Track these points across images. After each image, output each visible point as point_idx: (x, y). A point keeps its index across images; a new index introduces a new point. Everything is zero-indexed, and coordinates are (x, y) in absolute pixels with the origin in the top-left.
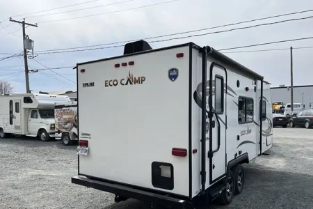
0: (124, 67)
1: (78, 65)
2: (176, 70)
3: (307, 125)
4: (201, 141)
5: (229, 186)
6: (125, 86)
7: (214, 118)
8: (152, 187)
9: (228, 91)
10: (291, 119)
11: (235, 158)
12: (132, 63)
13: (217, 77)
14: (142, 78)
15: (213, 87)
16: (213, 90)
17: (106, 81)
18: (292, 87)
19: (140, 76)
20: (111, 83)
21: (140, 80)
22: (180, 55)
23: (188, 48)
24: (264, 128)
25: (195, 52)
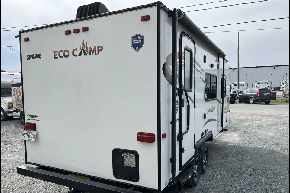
0: (77, 35)
1: (21, 32)
2: (141, 36)
3: (251, 101)
4: (171, 123)
5: (196, 167)
6: (77, 57)
7: (184, 97)
8: (114, 178)
9: (196, 66)
10: (238, 96)
11: (202, 137)
12: (86, 29)
13: (186, 49)
14: (99, 47)
15: (183, 61)
16: (183, 64)
17: (55, 52)
18: (239, 68)
19: (97, 45)
20: (62, 54)
21: (97, 50)
22: (146, 18)
23: (155, 9)
24: (225, 105)
25: (163, 15)
